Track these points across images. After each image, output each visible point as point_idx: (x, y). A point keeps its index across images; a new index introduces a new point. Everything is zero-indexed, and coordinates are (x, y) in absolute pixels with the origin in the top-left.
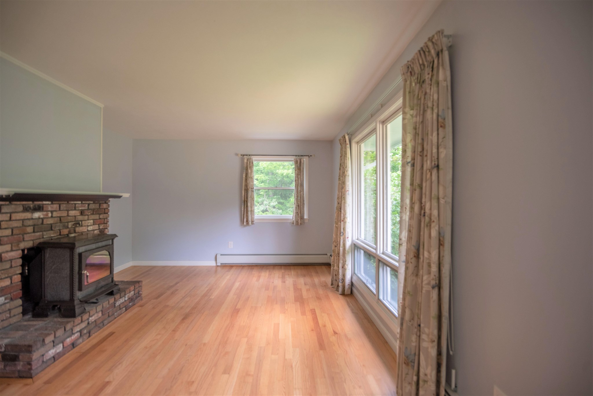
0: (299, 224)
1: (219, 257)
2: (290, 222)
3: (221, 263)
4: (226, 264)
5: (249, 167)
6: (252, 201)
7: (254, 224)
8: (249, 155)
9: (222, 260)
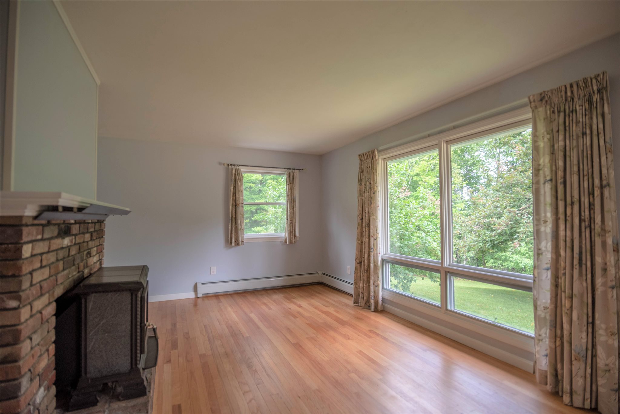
0: (294, 242)
1: (199, 286)
2: (280, 240)
3: (203, 293)
4: (207, 294)
5: (239, 179)
6: (242, 218)
7: (243, 244)
8: (238, 165)
9: (203, 290)
